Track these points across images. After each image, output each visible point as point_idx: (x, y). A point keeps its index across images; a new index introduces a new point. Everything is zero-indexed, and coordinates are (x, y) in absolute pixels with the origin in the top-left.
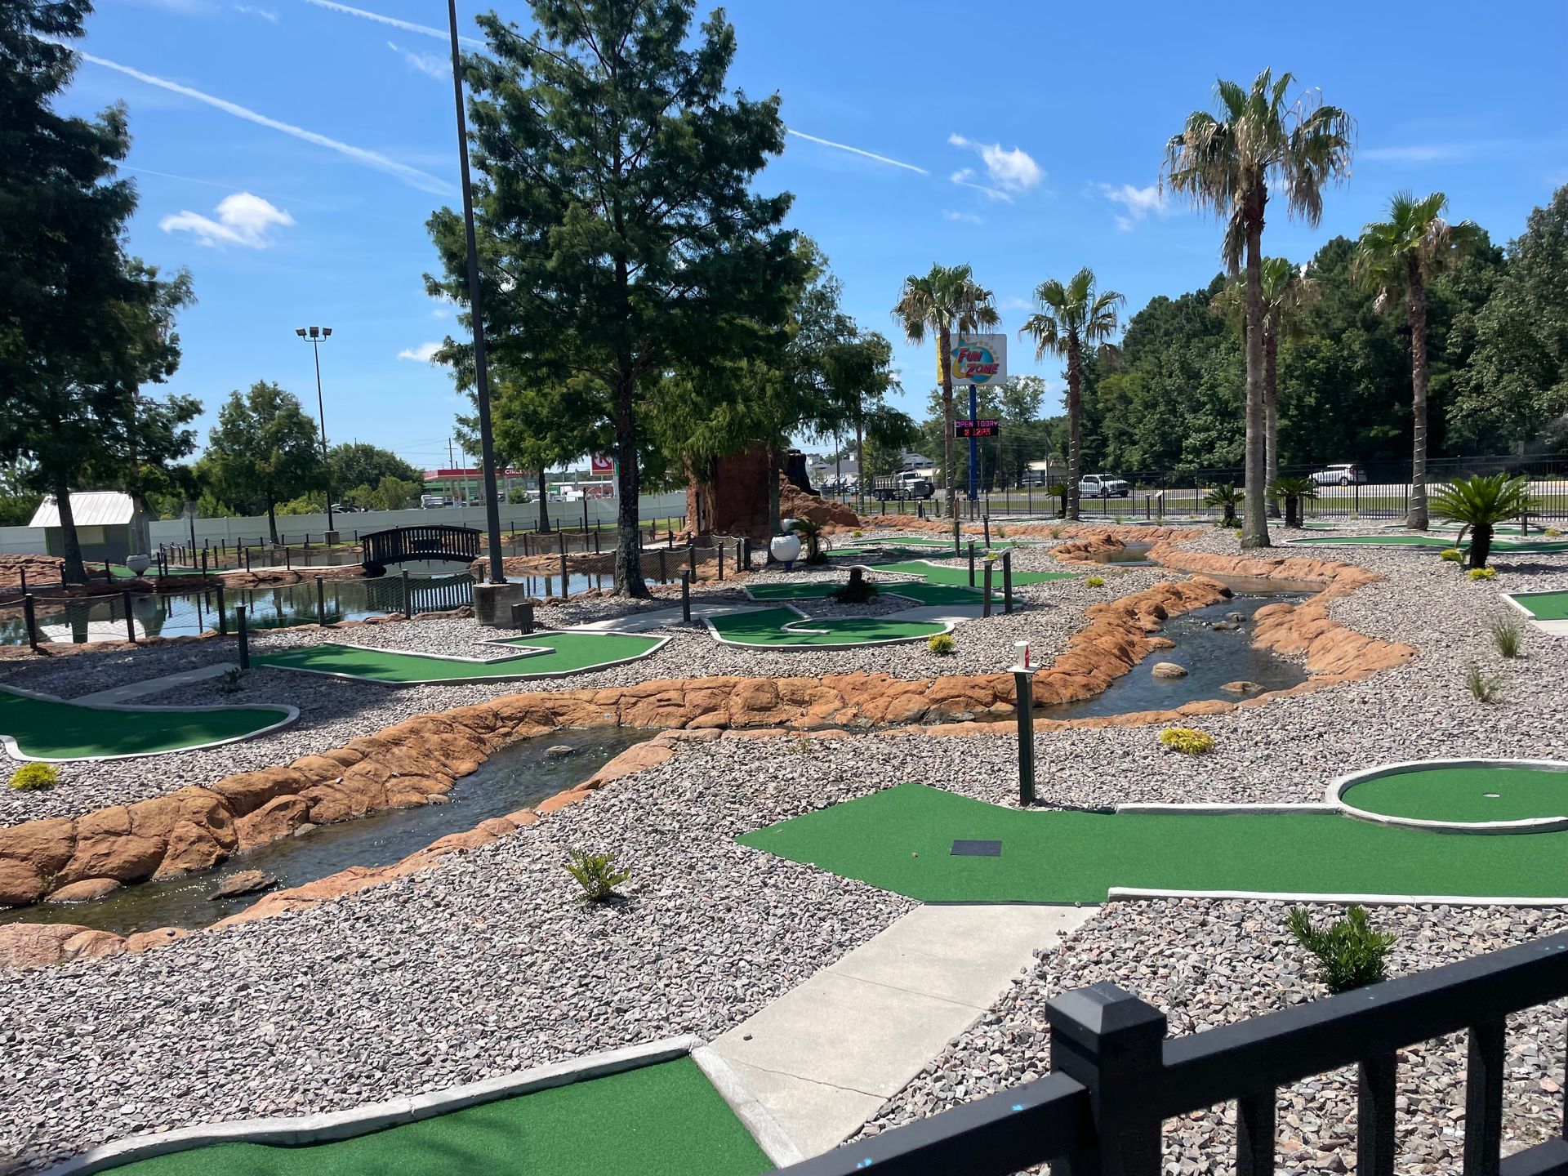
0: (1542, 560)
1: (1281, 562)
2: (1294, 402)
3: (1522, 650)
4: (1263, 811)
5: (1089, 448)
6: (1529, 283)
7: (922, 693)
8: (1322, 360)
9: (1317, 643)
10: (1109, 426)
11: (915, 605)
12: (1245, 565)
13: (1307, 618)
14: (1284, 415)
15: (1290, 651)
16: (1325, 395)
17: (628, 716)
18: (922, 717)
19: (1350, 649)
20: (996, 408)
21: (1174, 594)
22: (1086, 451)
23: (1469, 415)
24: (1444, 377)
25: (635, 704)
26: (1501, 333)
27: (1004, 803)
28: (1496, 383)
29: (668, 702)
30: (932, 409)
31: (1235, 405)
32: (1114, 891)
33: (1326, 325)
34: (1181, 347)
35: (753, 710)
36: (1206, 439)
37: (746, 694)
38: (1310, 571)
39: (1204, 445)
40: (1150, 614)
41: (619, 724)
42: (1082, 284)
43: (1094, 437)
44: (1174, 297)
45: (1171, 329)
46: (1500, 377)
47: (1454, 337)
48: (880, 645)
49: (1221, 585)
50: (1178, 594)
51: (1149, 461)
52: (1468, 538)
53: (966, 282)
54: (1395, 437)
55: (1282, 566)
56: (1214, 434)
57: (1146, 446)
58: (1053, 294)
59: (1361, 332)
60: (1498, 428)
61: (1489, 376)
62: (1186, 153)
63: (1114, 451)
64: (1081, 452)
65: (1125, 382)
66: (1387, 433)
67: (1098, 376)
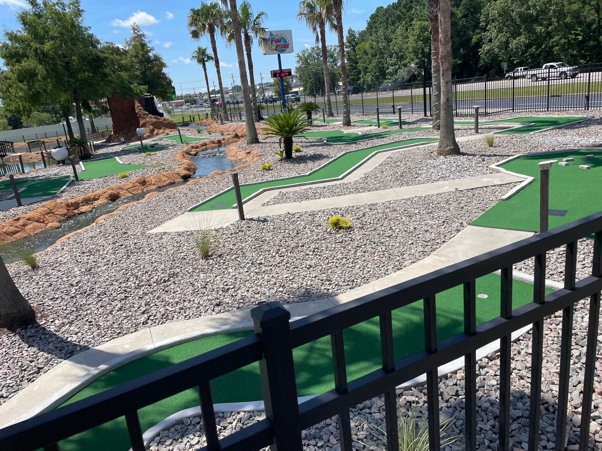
2: (420, 51)
5: (354, 75)
10: (360, 66)
14: (417, 58)
22: (353, 77)
23: (487, 53)
24: (478, 36)
30: (298, 62)
36: (394, 69)
39: (394, 71)
43: (356, 70)
45: (383, 21)
46: (497, 35)
47: (482, 18)
51: (375, 79)
54: (459, 64)
56: (397, 67)
57: (373, 73)
61: (494, 35)
63: (363, 76)
64: (351, 77)
65: (366, 45)
66: (457, 62)
67: (357, 44)
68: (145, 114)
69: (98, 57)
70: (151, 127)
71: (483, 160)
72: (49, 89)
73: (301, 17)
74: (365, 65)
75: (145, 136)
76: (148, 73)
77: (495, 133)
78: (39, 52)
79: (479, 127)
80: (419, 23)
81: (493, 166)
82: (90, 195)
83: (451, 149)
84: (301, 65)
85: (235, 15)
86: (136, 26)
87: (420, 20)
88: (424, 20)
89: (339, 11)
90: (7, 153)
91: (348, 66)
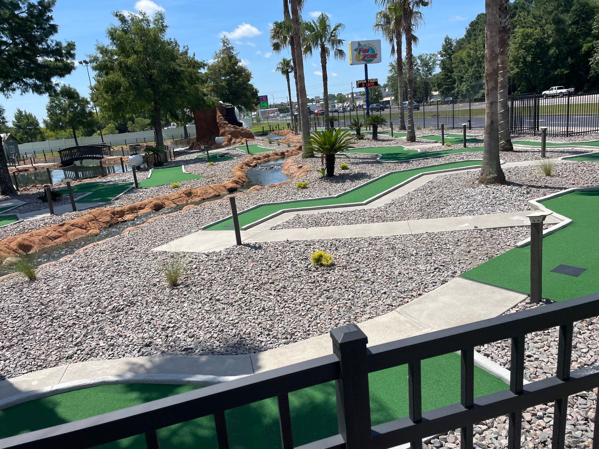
2: (521, 60)
5: (448, 85)
8: (535, 40)
10: (455, 75)
14: (517, 67)
16: (536, 57)
20: (417, 69)
22: (447, 86)
24: (589, 45)
30: (391, 71)
33: (537, 23)
43: (451, 80)
45: (482, 28)
51: (470, 89)
54: (566, 74)
59: (552, 26)
63: (458, 86)
64: (444, 87)
65: (463, 54)
66: (563, 72)
67: (453, 52)
68: (225, 124)
69: (175, 70)
70: (230, 136)
71: (528, 193)
72: (130, 100)
73: (378, 28)
74: (460, 74)
75: (223, 144)
76: (233, 84)
77: (563, 159)
78: (123, 65)
79: (547, 149)
80: (522, 30)
81: (533, 202)
82: (137, 204)
83: (493, 178)
84: (394, 74)
85: (297, 29)
86: (226, 39)
87: (523, 27)
88: (528, 27)
89: (409, 22)
90: (104, 156)
91: (443, 75)
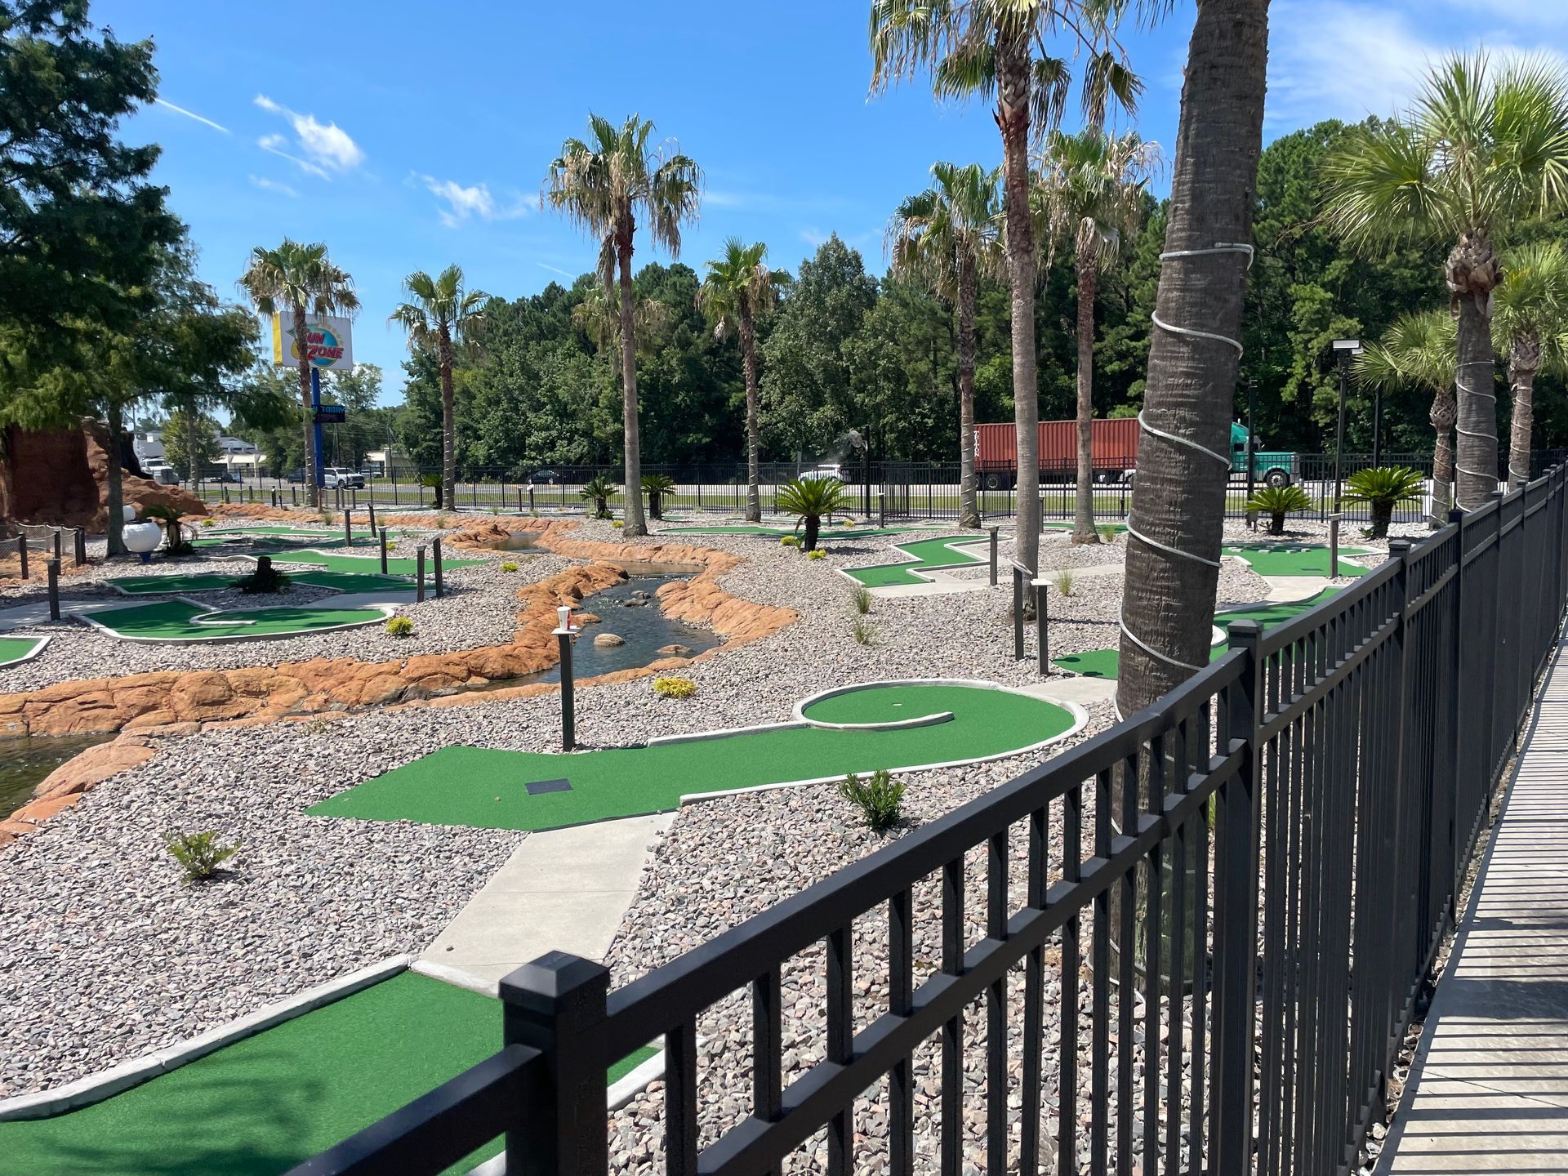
0: (850, 544)
1: (659, 549)
3: (871, 609)
4: (757, 732)
5: (432, 440)
6: (802, 322)
7: (396, 673)
8: (646, 373)
9: (718, 611)
10: (454, 420)
11: (333, 594)
12: (630, 552)
13: (706, 592)
15: (697, 620)
16: (650, 404)
17: (39, 726)
18: (400, 696)
19: (748, 614)
20: (330, 393)
21: (584, 576)
22: (431, 443)
24: (741, 395)
25: (47, 710)
26: (782, 361)
27: (548, 751)
28: (780, 403)
29: (94, 704)
31: (574, 407)
32: (685, 797)
34: (520, 348)
35: (204, 705)
36: (547, 438)
37: (193, 689)
38: (685, 555)
39: (545, 444)
40: (568, 594)
41: (29, 734)
42: (451, 280)
43: (438, 431)
44: (511, 300)
45: (510, 330)
46: (783, 398)
48: (327, 632)
49: (620, 569)
50: (587, 576)
51: (495, 456)
52: (803, 527)
53: (321, 262)
54: (707, 443)
55: (660, 552)
56: (554, 433)
57: (491, 441)
58: (422, 286)
59: (677, 351)
60: (782, 440)
61: (775, 397)
62: (567, 176)
63: (460, 445)
64: (425, 445)
65: (466, 377)
66: (699, 440)
74: (464, 421)
91: (420, 417)
